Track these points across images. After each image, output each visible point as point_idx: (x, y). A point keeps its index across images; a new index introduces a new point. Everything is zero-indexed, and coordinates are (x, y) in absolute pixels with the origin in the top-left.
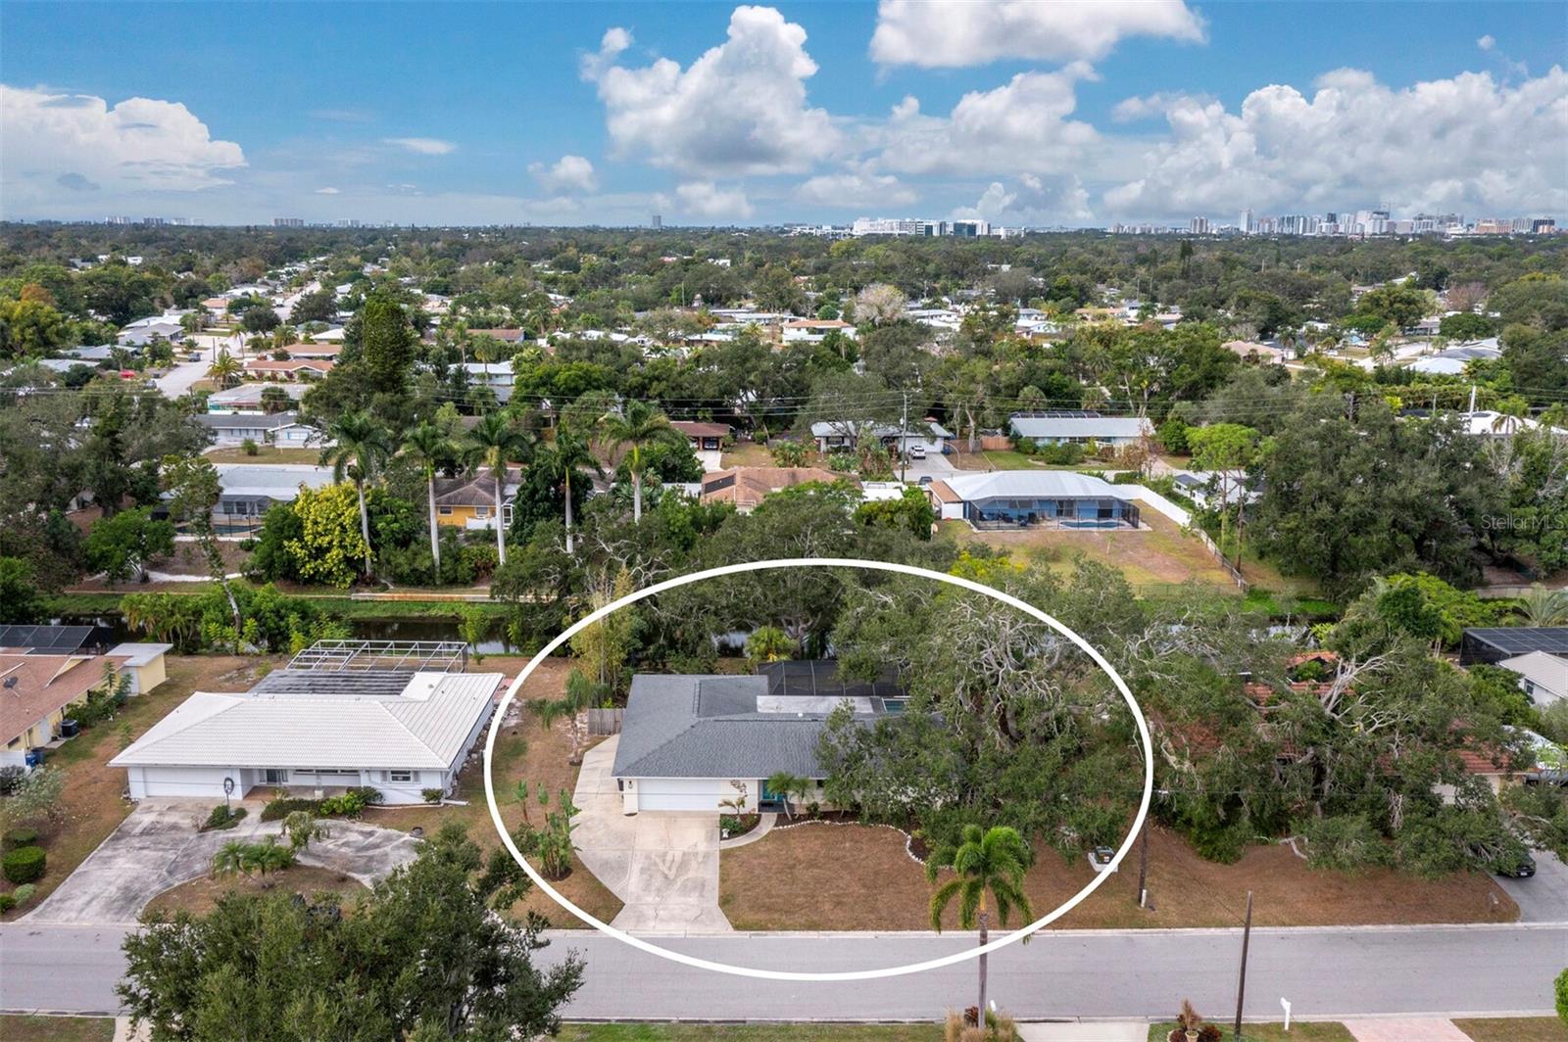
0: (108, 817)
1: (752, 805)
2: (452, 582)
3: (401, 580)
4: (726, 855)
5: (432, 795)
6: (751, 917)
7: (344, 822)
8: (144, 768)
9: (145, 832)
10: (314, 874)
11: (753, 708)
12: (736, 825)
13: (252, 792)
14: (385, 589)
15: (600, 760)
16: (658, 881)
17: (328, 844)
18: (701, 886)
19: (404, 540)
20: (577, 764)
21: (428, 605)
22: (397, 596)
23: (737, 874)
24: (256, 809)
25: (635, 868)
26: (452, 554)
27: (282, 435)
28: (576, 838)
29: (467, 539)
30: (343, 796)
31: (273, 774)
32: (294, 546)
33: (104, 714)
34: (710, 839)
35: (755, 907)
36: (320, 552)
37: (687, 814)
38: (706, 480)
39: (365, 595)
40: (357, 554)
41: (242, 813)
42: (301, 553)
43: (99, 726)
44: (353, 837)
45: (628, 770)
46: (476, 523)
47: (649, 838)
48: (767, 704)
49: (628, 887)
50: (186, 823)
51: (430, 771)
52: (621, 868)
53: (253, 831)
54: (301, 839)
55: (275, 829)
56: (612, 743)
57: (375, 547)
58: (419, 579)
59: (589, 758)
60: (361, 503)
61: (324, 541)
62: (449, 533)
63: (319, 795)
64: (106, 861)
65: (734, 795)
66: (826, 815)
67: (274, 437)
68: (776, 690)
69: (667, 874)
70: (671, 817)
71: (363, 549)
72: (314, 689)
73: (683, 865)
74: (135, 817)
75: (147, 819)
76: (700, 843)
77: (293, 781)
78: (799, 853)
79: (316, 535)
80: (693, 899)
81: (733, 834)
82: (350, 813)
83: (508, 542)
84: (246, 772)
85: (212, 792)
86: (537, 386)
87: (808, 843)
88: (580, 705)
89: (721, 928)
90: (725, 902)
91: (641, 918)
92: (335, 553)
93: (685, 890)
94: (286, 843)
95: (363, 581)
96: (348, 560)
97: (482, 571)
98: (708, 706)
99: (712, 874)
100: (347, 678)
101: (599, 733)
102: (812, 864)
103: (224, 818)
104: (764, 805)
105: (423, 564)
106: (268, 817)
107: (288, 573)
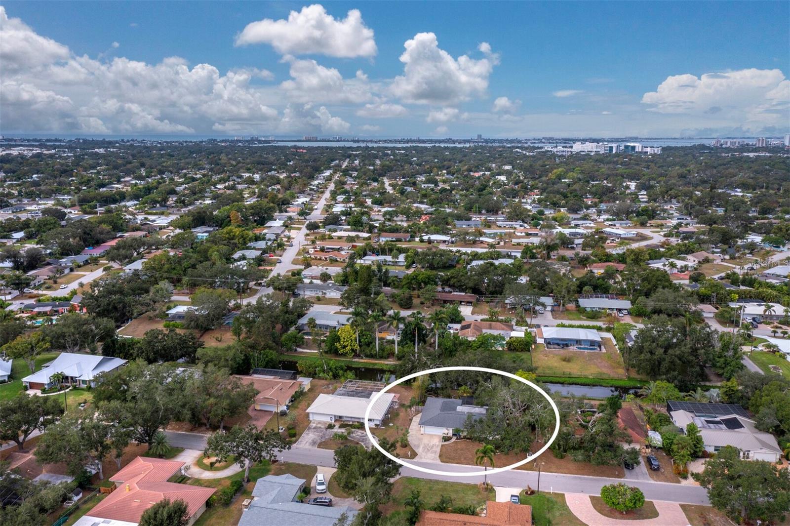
0: (306, 424)
1: (450, 434)
2: (381, 357)
3: (367, 356)
4: (442, 446)
5: (376, 425)
6: (445, 460)
7: (357, 430)
8: (313, 413)
9: (314, 428)
10: (351, 441)
11: (455, 409)
12: (446, 439)
13: (336, 421)
14: (362, 358)
15: (416, 419)
16: (426, 450)
17: (354, 435)
18: (435, 452)
19: (368, 344)
20: (411, 420)
21: (375, 364)
22: (366, 361)
23: (444, 450)
24: (337, 425)
25: (421, 447)
26: (382, 349)
27: (328, 294)
28: (409, 439)
29: (386, 342)
30: (356, 424)
31: (341, 417)
32: (337, 345)
33: (299, 397)
34: (439, 442)
35: (447, 458)
36: (344, 347)
37: (435, 435)
38: (464, 323)
39: (356, 360)
40: (355, 348)
41: (334, 426)
42: (340, 347)
43: (298, 400)
44: (359, 434)
45: (422, 423)
46: (389, 337)
47: (425, 441)
48: (460, 408)
49: (419, 451)
50: (322, 427)
51: (377, 420)
52: (418, 446)
53: (337, 430)
54: (349, 434)
55: (343, 430)
56: (420, 415)
57: (360, 346)
58: (372, 356)
59: (414, 419)
60: (357, 333)
61: (346, 344)
62: (381, 339)
63: (351, 423)
64: (308, 434)
65: (446, 432)
66: (468, 439)
67: (325, 293)
68: (463, 404)
69: (428, 449)
70: (431, 436)
71: (357, 347)
72: (349, 395)
73: (432, 447)
74: (311, 424)
75: (314, 425)
76: (437, 442)
77: (345, 419)
78: (459, 447)
79: (344, 342)
80: (433, 455)
81: (445, 441)
82: (358, 428)
83: (398, 345)
84: (335, 416)
85: (328, 420)
86: (412, 280)
87: (462, 444)
88: (413, 405)
89: (438, 462)
90: (440, 456)
91: (421, 458)
92: (349, 347)
93: (432, 453)
94: (346, 434)
95: (357, 355)
96: (352, 350)
97: (391, 354)
98: (444, 408)
99: (438, 450)
100: (356, 392)
101: (417, 412)
102: (462, 450)
103: (331, 427)
104: (454, 435)
105: (373, 352)
106: (341, 427)
107: (335, 352)
